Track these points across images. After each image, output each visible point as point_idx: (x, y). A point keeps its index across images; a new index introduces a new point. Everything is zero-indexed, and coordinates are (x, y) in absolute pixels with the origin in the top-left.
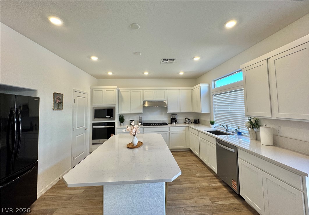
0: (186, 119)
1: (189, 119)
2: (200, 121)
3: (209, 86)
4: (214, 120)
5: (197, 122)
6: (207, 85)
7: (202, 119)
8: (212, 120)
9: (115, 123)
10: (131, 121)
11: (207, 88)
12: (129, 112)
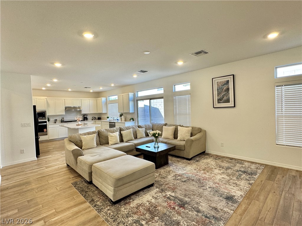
0: (93, 117)
1: (95, 117)
2: (102, 118)
3: (106, 99)
4: (109, 116)
5: (99, 119)
6: (105, 98)
7: (102, 116)
8: (108, 116)
9: (46, 121)
10: (55, 120)
11: (105, 100)
12: (55, 114)
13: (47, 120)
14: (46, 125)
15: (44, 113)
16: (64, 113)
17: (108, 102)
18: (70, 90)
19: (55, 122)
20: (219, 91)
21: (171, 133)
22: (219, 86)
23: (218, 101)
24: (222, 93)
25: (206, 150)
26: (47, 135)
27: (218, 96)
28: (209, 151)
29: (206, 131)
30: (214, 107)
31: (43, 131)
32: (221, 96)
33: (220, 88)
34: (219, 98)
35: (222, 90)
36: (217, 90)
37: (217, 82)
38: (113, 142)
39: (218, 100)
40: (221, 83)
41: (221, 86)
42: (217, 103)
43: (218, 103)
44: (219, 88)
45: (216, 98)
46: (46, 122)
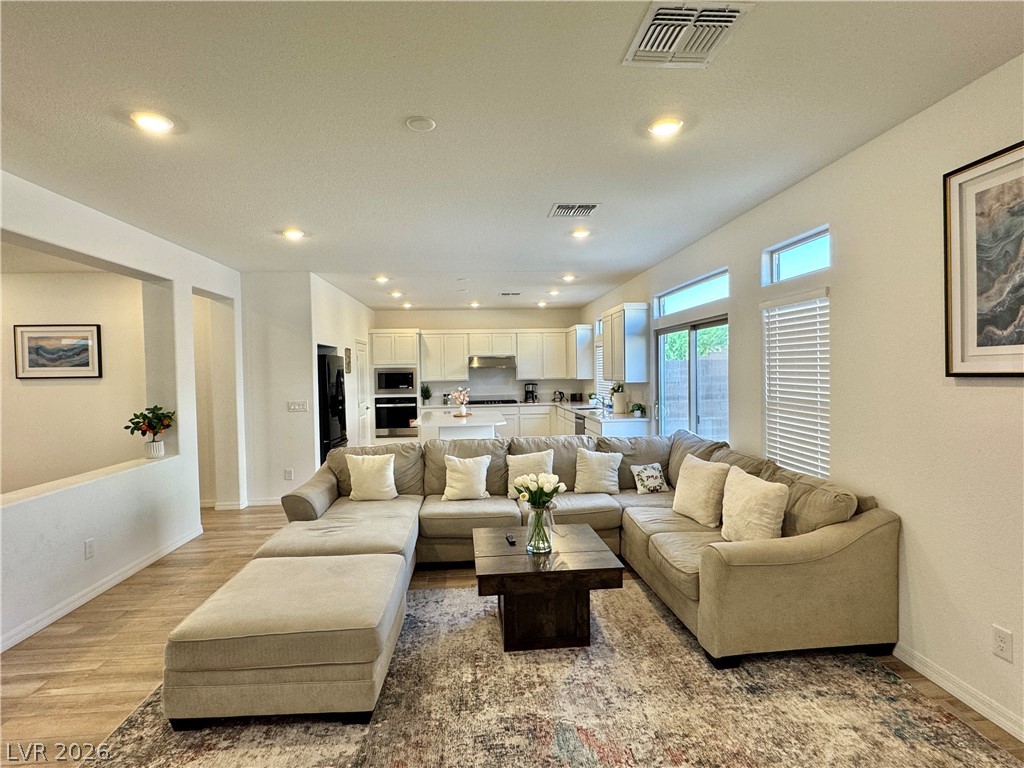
0: (555, 392)
1: (560, 393)
5: (577, 398)
6: (589, 327)
7: (587, 392)
8: (593, 392)
9: (415, 398)
10: (445, 395)
11: (589, 333)
12: (442, 379)
13: (418, 395)
14: (415, 407)
15: (412, 374)
16: (465, 377)
17: (596, 339)
18: (475, 305)
19: (445, 403)
20: (993, 254)
21: (704, 496)
22: (992, 222)
23: (980, 331)
24: (1013, 266)
25: (901, 643)
26: (416, 436)
27: (980, 293)
28: (917, 653)
29: (904, 518)
30: (949, 374)
31: (407, 425)
32: (1001, 291)
33: (1001, 231)
34: (988, 306)
35: (1010, 248)
36: (978, 247)
37: (980, 197)
38: (454, 490)
39: (983, 322)
40: (1007, 198)
41: (1003, 221)
42: (972, 348)
43: (985, 340)
44: (989, 236)
45: (969, 308)
46: (414, 400)
